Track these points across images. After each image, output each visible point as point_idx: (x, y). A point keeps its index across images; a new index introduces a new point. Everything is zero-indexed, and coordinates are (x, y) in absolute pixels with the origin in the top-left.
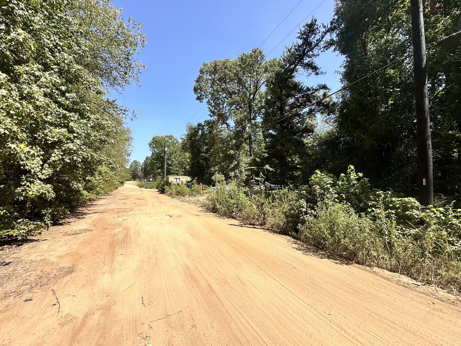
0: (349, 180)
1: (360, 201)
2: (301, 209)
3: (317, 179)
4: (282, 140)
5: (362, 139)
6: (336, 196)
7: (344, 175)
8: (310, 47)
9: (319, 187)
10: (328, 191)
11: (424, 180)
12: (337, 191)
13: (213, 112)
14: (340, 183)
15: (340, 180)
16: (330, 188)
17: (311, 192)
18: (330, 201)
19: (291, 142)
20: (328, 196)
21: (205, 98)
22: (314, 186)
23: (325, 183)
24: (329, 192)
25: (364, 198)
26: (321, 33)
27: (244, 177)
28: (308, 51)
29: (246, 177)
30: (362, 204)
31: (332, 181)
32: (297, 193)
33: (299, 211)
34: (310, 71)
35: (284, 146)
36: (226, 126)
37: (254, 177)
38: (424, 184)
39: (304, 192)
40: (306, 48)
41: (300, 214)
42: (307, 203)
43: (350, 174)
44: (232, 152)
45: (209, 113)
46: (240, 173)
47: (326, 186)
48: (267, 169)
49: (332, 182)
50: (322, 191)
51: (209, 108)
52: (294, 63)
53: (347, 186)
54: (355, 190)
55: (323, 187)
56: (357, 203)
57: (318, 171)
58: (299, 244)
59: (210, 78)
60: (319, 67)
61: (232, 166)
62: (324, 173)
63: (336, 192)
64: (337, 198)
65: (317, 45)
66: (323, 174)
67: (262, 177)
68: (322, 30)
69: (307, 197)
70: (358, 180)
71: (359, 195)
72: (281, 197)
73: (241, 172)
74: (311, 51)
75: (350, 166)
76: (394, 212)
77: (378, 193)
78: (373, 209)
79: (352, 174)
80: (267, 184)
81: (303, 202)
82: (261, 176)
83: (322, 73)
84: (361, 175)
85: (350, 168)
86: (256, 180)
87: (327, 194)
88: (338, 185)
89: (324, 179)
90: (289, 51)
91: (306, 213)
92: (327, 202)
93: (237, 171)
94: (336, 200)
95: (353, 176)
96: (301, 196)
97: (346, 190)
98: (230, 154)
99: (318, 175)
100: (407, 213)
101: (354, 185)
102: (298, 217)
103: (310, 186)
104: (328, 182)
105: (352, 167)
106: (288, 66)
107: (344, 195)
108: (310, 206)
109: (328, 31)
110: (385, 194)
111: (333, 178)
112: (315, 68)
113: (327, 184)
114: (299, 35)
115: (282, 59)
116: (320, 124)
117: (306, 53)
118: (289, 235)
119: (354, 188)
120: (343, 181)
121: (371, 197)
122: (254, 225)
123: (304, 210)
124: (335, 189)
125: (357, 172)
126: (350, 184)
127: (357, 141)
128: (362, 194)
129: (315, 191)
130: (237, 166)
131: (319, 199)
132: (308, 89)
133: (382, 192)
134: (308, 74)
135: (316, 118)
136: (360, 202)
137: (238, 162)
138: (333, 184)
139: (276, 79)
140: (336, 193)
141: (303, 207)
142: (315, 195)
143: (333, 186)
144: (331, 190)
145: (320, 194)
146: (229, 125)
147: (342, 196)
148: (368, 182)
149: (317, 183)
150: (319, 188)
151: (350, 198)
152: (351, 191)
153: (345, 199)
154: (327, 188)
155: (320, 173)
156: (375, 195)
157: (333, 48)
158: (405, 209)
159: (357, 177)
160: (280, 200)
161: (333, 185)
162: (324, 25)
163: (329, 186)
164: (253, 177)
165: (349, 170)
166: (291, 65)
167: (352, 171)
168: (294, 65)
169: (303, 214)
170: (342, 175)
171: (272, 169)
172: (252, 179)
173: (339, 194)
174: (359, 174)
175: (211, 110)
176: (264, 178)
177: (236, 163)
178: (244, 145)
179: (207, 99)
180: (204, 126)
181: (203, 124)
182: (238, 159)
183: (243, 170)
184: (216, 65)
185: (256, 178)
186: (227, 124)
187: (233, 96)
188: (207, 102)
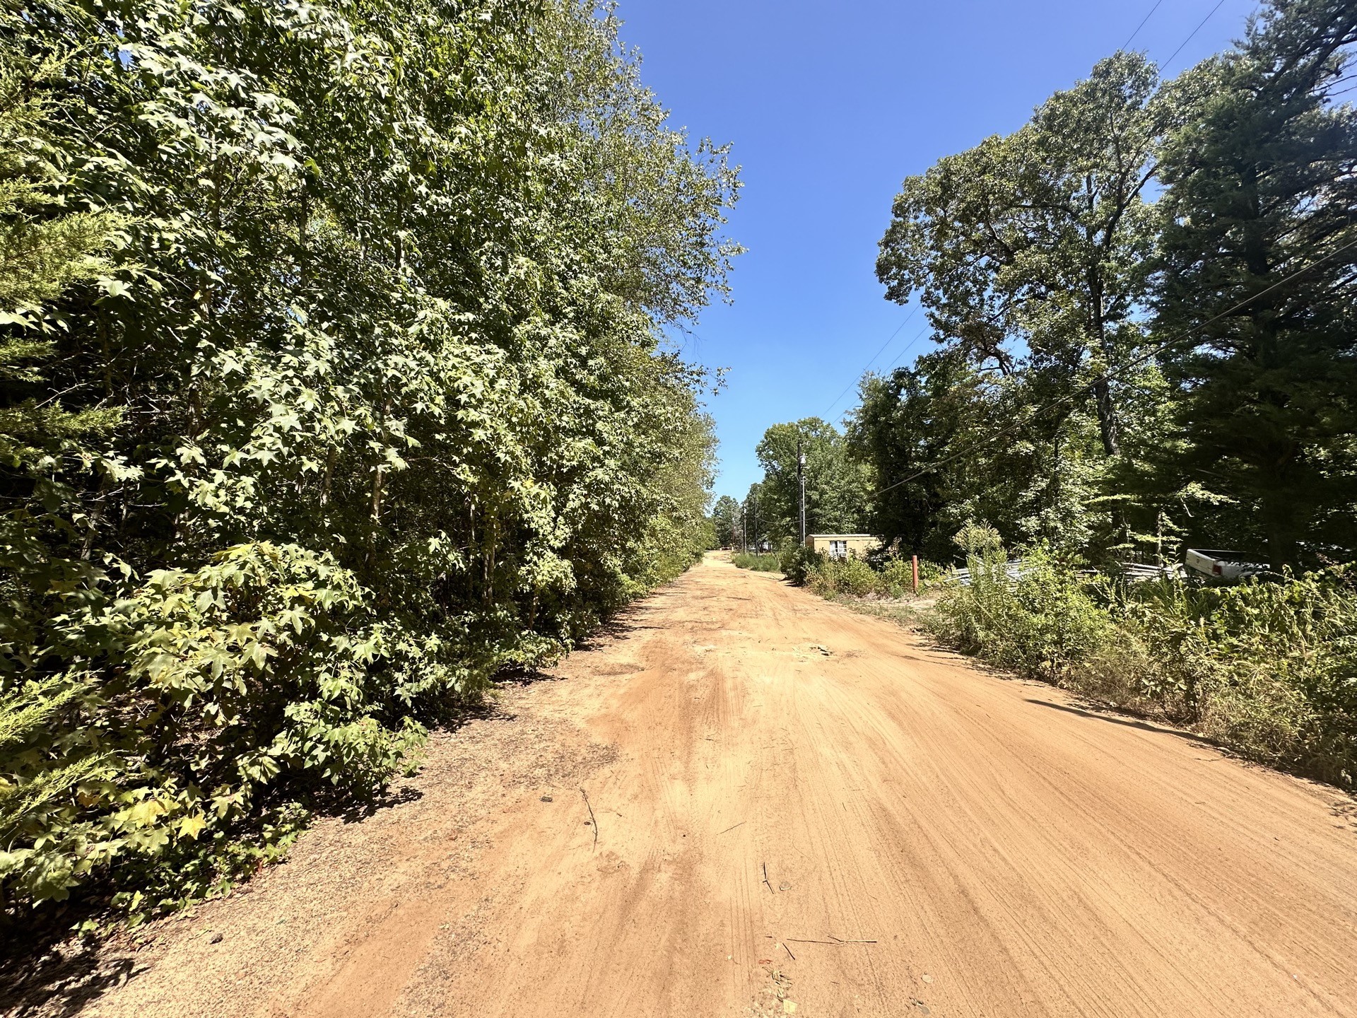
4: (1268, 378)
13: (946, 327)
21: (914, 286)
27: (1082, 532)
29: (1090, 532)
35: (1279, 400)
36: (996, 363)
37: (1129, 533)
44: (1026, 447)
45: (932, 331)
46: (1063, 520)
48: (1192, 500)
51: (932, 316)
52: (1316, 40)
59: (929, 219)
61: (1030, 495)
67: (1169, 532)
72: (1277, 616)
73: (1068, 516)
80: (1198, 560)
82: (1162, 529)
86: (1139, 545)
93: (1049, 512)
98: (1017, 454)
106: (1278, 68)
115: (1242, 52)
122: (1143, 716)
130: (1051, 495)
137: (1055, 481)
139: (1214, 141)
146: (1007, 358)
160: (1272, 626)
164: (1123, 532)
166: (1296, 56)
168: (1318, 51)
171: (1219, 497)
172: (1121, 539)
175: (936, 321)
176: (1178, 535)
177: (1044, 485)
178: (1074, 416)
179: (922, 290)
180: (915, 375)
181: (913, 371)
182: (1053, 470)
183: (1078, 508)
184: (948, 174)
185: (1140, 538)
186: (998, 354)
187: (1019, 256)
188: (922, 300)
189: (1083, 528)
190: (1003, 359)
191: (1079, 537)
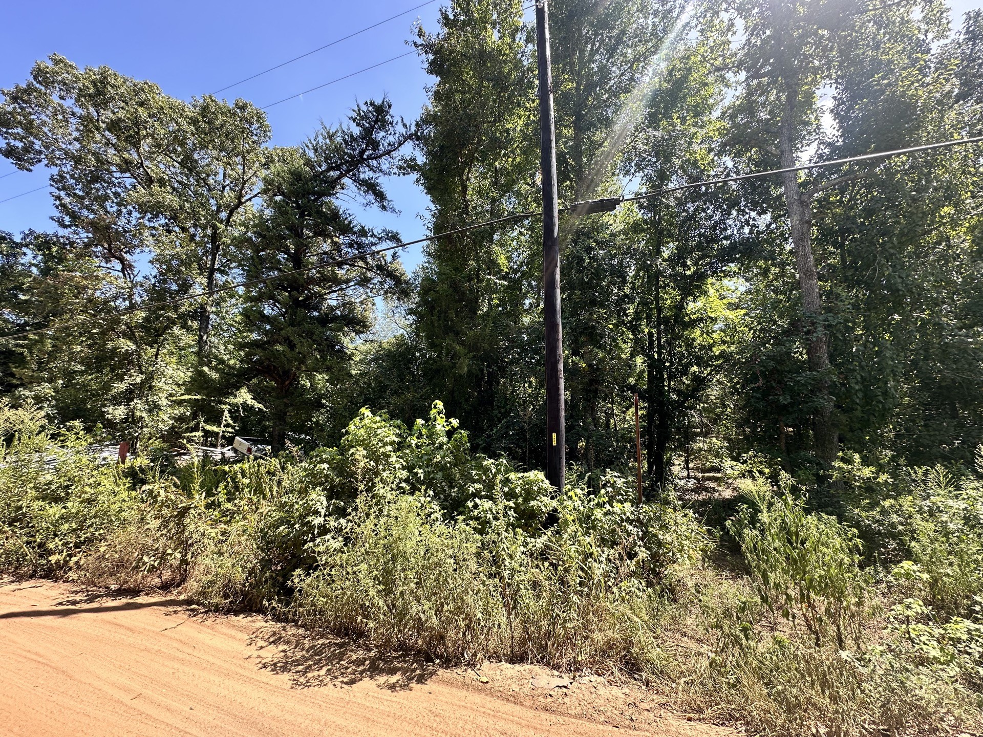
0: (431, 435)
1: (451, 483)
2: (310, 519)
3: (362, 431)
4: (289, 331)
5: (455, 353)
6: (404, 474)
7: (423, 422)
8: (374, 149)
9: (365, 452)
10: (387, 461)
11: (554, 435)
12: (407, 462)
13: (74, 216)
14: (414, 441)
15: (413, 435)
16: (392, 454)
17: (343, 467)
18: (388, 489)
19: (311, 338)
20: (385, 474)
21: (45, 161)
22: (352, 450)
23: (380, 440)
24: (388, 464)
25: (458, 476)
26: (397, 135)
27: (163, 421)
28: (369, 158)
29: (171, 422)
30: (456, 489)
31: (399, 435)
32: (305, 470)
33: (303, 525)
34: (371, 197)
35: (292, 346)
36: (119, 267)
37: (202, 424)
38: (554, 443)
39: (326, 466)
40: (366, 149)
41: (304, 534)
42: (329, 498)
43: (435, 419)
44: (127, 345)
45: (56, 214)
46: (150, 411)
47: (382, 450)
48: (244, 405)
49: (397, 440)
50: (372, 463)
51: (58, 198)
52: (338, 168)
53: (428, 448)
54: (443, 458)
55: (376, 451)
56: (446, 488)
57: (366, 411)
58: (288, 642)
59: (79, 111)
60: (389, 198)
61: (121, 386)
62: (381, 416)
63: (404, 464)
64: (407, 481)
65: (388, 153)
66: (378, 418)
67: (227, 425)
68: (400, 129)
69: (333, 480)
70: (449, 434)
71: (451, 468)
72: (259, 485)
73: (154, 408)
74: (375, 158)
75: (437, 401)
76: (513, 505)
77: (485, 463)
78: (477, 500)
79: (439, 421)
80: (240, 444)
81: (318, 498)
82: (224, 423)
83: (393, 210)
84: (455, 422)
85: (435, 407)
86: (207, 433)
87: (384, 470)
88: (410, 446)
89: (379, 431)
90: (331, 137)
91: (324, 530)
92: (381, 492)
93: (138, 404)
94: (403, 485)
95: (441, 425)
96: (314, 480)
97: (426, 457)
98: (115, 349)
99: (366, 421)
100: (532, 503)
101: (441, 446)
102: (299, 543)
103: (343, 451)
104: (388, 440)
105: (440, 404)
106: (324, 168)
107: (420, 471)
108: (337, 507)
109: (410, 137)
110: (497, 465)
111: (399, 428)
112: (380, 196)
113: (385, 445)
114: (355, 115)
115: (310, 146)
116: (380, 320)
117: (366, 160)
118: (261, 611)
119: (442, 453)
120: (420, 436)
121: (474, 472)
123: (318, 521)
124: (401, 458)
125: (448, 416)
126: (433, 444)
127: (447, 356)
128: (456, 465)
129: (354, 462)
130: (146, 387)
131: (363, 486)
132: (363, 232)
133: (492, 461)
134: (365, 202)
135: (374, 307)
136: (452, 487)
137: (150, 377)
138: (399, 443)
139: (291, 184)
140: (404, 468)
141: (316, 513)
142: (353, 474)
143: (399, 450)
144: (393, 459)
145: (366, 471)
146: (131, 266)
147: (417, 473)
148: (467, 439)
149: (362, 441)
150: (364, 457)
151: (433, 478)
152: (435, 460)
153: (422, 483)
154: (384, 454)
155: (370, 415)
156: (480, 467)
157: (415, 176)
158: (529, 495)
159: (447, 429)
160: (255, 491)
161: (399, 447)
162: (405, 121)
163: (389, 448)
164: (198, 423)
165: (433, 412)
166: (330, 168)
167: (439, 413)
168: (338, 173)
169: (313, 534)
170: (420, 422)
171: (260, 406)
172: (196, 429)
173: (410, 468)
174: (452, 420)
175: (64, 206)
176: (233, 427)
177: (138, 380)
178: (176, 330)
179: (55, 171)
180: (19, 246)
181: (17, 239)
182: (150, 369)
183: (164, 402)
184: (104, 81)
185: (208, 428)
186: (122, 260)
187: (156, 187)
188: (52, 179)
189: (166, 419)
190: (126, 267)
191: (161, 426)
